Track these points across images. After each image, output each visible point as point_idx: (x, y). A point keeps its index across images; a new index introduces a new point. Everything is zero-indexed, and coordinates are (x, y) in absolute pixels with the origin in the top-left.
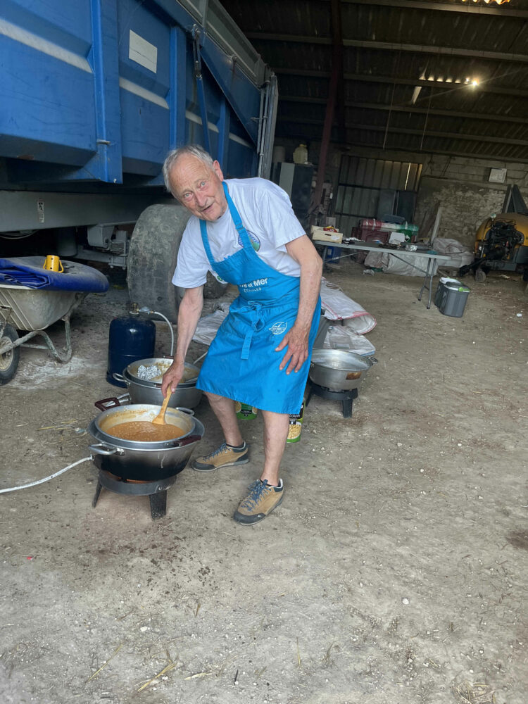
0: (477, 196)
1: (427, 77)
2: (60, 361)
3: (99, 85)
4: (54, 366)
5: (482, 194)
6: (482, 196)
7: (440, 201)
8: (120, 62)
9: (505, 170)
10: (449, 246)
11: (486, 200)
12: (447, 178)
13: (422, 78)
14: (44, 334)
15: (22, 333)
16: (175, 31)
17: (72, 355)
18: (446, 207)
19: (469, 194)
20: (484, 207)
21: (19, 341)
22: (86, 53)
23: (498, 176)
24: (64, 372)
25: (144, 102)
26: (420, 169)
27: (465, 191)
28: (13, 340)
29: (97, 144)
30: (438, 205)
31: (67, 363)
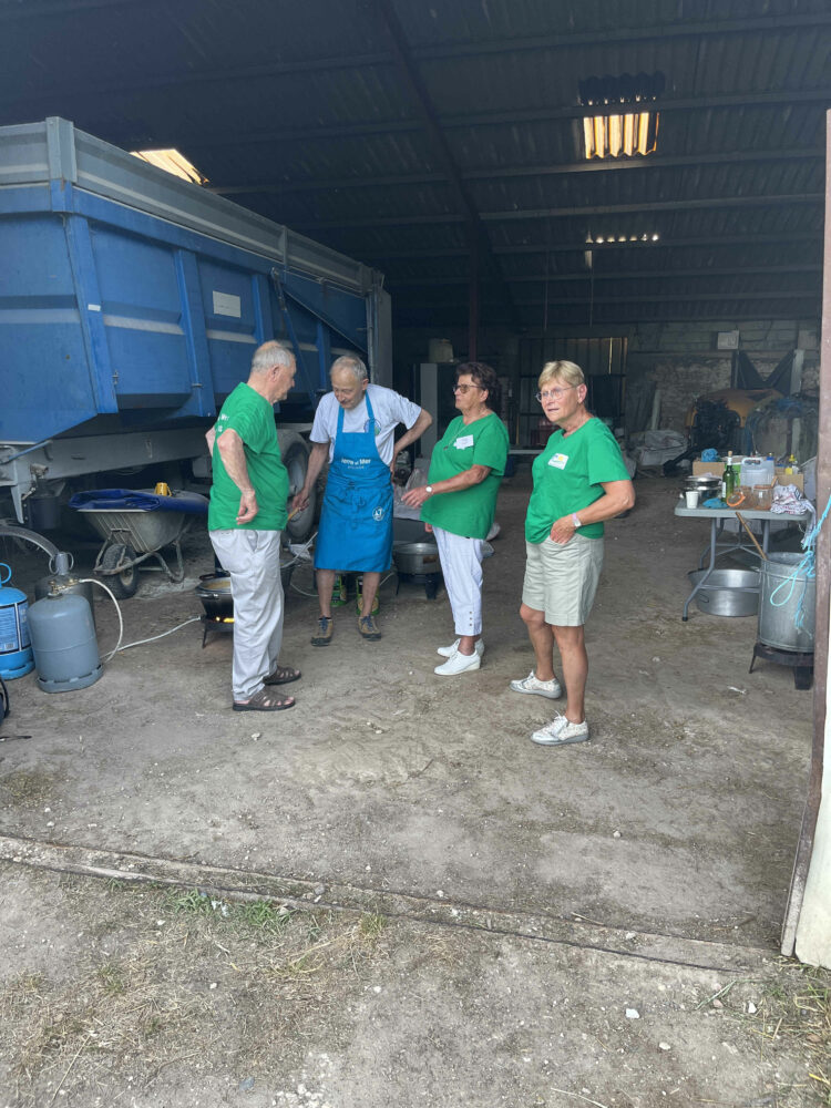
0: (705, 370)
1: (594, 239)
2: (173, 581)
3: (190, 342)
4: (168, 586)
5: (711, 366)
6: (712, 368)
7: (656, 382)
8: (206, 319)
9: (737, 333)
10: (667, 439)
11: (718, 374)
12: (660, 352)
13: (589, 241)
14: (158, 555)
15: (139, 555)
16: (256, 278)
17: (185, 576)
18: (666, 389)
19: (693, 369)
20: (716, 383)
21: (138, 560)
22: (178, 320)
23: (728, 341)
24: (178, 588)
25: (231, 344)
26: (626, 343)
27: (688, 365)
28: (133, 559)
29: (192, 387)
30: (654, 387)
31: (179, 582)
